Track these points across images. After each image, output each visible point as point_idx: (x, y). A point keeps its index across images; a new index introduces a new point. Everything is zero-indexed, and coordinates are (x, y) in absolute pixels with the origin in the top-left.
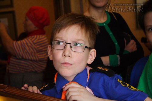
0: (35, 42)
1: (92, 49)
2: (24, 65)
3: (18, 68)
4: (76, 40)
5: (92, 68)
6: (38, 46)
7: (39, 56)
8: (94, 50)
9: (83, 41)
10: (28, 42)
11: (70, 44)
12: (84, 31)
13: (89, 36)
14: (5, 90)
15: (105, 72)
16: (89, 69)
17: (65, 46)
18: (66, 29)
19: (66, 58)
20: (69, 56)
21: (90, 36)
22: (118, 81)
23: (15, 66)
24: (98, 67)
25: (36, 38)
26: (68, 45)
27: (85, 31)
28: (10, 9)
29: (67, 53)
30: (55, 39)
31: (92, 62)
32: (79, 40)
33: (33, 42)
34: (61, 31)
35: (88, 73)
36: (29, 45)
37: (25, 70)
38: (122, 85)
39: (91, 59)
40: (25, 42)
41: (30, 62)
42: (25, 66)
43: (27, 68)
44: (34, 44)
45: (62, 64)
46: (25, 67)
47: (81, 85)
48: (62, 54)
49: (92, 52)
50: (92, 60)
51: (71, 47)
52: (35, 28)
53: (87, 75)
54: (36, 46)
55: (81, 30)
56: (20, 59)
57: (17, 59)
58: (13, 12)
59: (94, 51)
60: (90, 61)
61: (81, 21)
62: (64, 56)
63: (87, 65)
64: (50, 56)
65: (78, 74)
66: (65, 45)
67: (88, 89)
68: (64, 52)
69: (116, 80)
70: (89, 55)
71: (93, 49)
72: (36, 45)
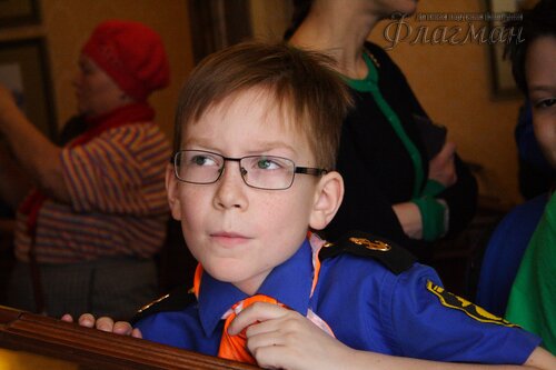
0: (134, 147)
1: (327, 173)
2: (95, 231)
3: (73, 245)
4: (261, 149)
5: (329, 241)
6: (147, 164)
7: (148, 198)
8: (335, 175)
9: (289, 147)
10: (110, 150)
11: (239, 160)
12: (289, 112)
13: (310, 128)
14: (12, 326)
15: (377, 258)
16: (318, 245)
17: (221, 171)
18: (222, 104)
19: (227, 212)
20: (238, 206)
21: (316, 128)
22: (430, 288)
23: (62, 239)
24: (353, 239)
25: (137, 135)
26: (233, 166)
27: (293, 111)
28: (29, 32)
29: (229, 196)
30: (186, 144)
31: (330, 219)
32: (270, 147)
33: (127, 147)
34: (204, 114)
35: (316, 263)
36: (117, 159)
37: (99, 251)
38: (445, 303)
39: (323, 210)
40: (100, 152)
41: (119, 220)
42: (100, 237)
43: (107, 243)
44: (134, 155)
45: (211, 235)
46: (97, 241)
47: (288, 308)
48: (213, 200)
49: (328, 182)
50: (327, 212)
51: (243, 172)
52: (123, 97)
53: (313, 269)
54: (140, 163)
55: (277, 106)
56: (83, 213)
57: (74, 212)
58: (39, 43)
59: (335, 179)
60: (320, 220)
61: (279, 74)
62: (220, 207)
63: (311, 230)
64: (173, 203)
65: (276, 269)
66: (221, 165)
67: (316, 319)
68: (218, 194)
69: (421, 284)
70: (317, 196)
71: (331, 170)
72: (139, 157)
